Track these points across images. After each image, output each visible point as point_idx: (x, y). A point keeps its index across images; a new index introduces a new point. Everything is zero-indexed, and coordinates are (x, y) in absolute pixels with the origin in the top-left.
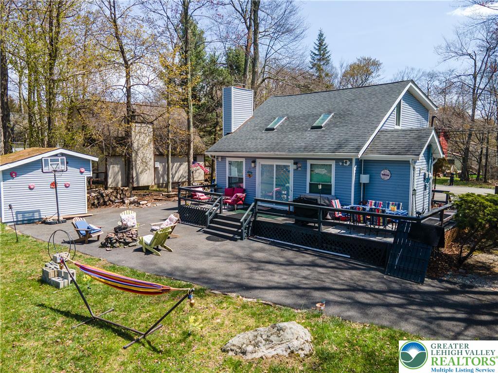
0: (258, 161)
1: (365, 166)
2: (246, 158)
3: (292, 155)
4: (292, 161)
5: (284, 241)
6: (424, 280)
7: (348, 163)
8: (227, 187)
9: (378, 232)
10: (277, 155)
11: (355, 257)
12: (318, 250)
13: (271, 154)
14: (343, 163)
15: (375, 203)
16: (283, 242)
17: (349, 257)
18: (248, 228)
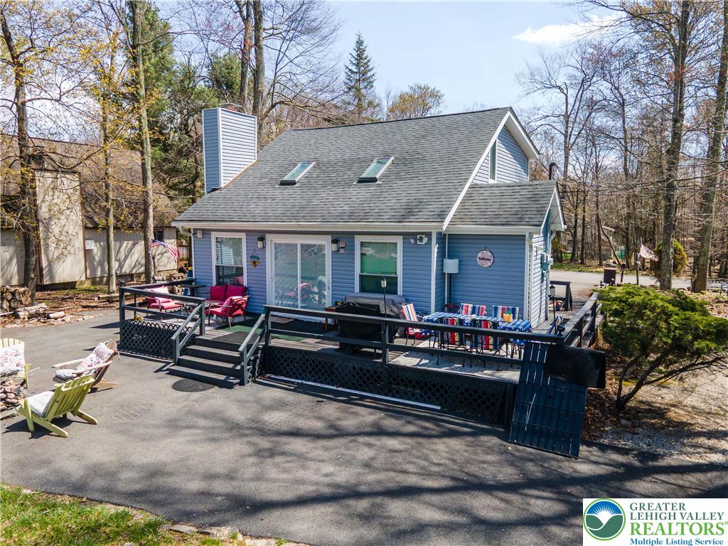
0: (268, 237)
1: (451, 244)
2: (248, 232)
3: (329, 227)
4: (329, 237)
5: (321, 383)
6: (578, 450)
7: (425, 240)
8: (214, 283)
9: (486, 362)
10: (303, 226)
11: (449, 408)
12: (382, 397)
13: (293, 225)
14: (416, 239)
15: (474, 308)
16: (319, 385)
17: (439, 408)
18: (255, 361)
